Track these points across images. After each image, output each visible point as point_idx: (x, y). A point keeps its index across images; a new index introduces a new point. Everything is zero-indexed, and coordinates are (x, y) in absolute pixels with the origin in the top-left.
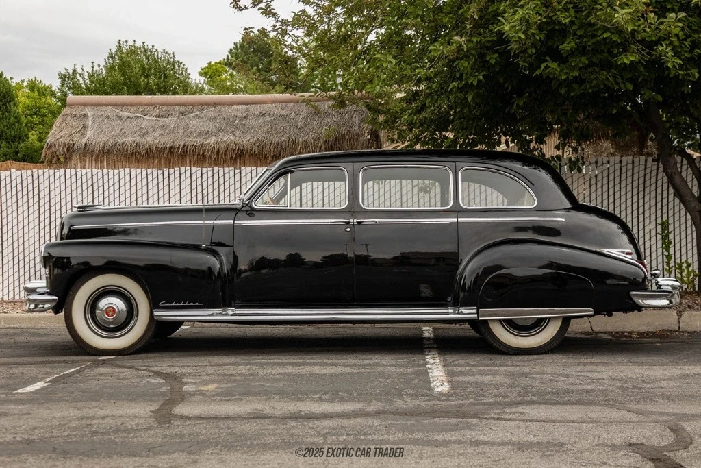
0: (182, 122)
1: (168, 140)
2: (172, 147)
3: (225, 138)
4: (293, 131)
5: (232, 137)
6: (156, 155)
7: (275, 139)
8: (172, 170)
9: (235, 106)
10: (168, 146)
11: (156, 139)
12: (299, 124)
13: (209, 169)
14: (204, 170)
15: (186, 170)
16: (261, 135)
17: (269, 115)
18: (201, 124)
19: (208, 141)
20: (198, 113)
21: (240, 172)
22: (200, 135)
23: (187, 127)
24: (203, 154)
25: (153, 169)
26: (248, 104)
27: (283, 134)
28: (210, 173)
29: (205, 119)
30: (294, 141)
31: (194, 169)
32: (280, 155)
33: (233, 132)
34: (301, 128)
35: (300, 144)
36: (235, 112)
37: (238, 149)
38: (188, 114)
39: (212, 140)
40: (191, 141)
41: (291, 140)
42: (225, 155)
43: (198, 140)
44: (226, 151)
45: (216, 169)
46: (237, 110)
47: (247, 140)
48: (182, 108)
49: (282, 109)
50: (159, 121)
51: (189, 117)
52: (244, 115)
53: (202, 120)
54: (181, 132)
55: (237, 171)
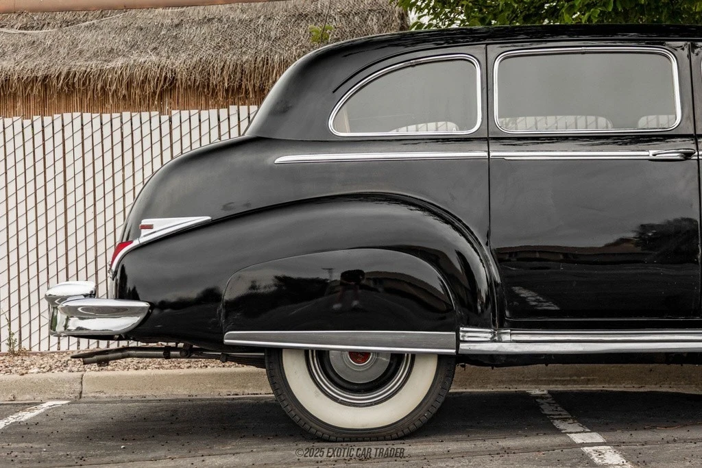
0: (68, 35)
1: (39, 65)
2: (46, 77)
3: (142, 60)
4: (263, 45)
5: (154, 58)
6: (19, 93)
7: (231, 58)
8: (48, 120)
9: (161, 9)
10: (40, 74)
11: (18, 63)
12: (273, 33)
13: (114, 115)
14: (106, 117)
15: (73, 119)
16: (206, 53)
17: (220, 20)
18: (99, 38)
19: (111, 65)
20: (95, 21)
21: (170, 120)
22: (96, 55)
23: (74, 44)
24: (102, 88)
25: (15, 118)
26: (183, 7)
27: (244, 49)
28: (117, 123)
29: (105, 30)
30: (266, 61)
31: (87, 116)
32: (240, 86)
33: (155, 48)
34: (278, 39)
35: (277, 66)
36: (159, 18)
37: (166, 78)
38: (78, 22)
39: (119, 62)
40: (80, 65)
41: (259, 59)
42: (142, 89)
43: (93, 63)
44: (143, 82)
45: (126, 115)
46: (164, 16)
47: (179, 62)
48: (68, 16)
49: (243, 11)
50: (25, 35)
51: (79, 28)
52: (176, 21)
53: (100, 32)
54: (63, 51)
55: (165, 118)
